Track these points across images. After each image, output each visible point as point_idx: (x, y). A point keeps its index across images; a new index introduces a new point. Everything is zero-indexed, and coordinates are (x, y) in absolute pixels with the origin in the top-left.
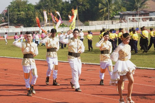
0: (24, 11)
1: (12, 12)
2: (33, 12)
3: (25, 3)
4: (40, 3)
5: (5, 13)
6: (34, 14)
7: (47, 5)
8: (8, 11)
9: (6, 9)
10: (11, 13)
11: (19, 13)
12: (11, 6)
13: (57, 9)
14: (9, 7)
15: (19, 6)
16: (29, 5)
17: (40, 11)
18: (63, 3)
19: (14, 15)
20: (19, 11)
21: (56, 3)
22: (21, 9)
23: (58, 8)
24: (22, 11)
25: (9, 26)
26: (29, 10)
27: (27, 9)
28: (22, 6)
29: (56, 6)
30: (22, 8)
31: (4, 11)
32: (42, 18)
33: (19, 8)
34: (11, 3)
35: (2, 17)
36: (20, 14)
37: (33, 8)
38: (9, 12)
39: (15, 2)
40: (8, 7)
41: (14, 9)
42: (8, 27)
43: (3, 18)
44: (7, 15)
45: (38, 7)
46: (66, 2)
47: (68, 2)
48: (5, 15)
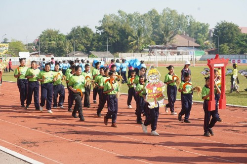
0: (55, 40)
1: (43, 41)
2: (63, 42)
3: (56, 33)
4: (71, 33)
6: (65, 44)
7: (78, 36)
8: (39, 40)
9: (38, 38)
10: (42, 43)
11: (50, 43)
12: (43, 35)
14: (41, 37)
15: (50, 36)
16: (60, 35)
17: (71, 41)
18: (94, 35)
19: (45, 45)
20: (50, 41)
21: (87, 34)
22: (52, 39)
23: (88, 39)
25: (40, 55)
26: (60, 39)
27: (58, 39)
28: (53, 35)
29: (87, 37)
30: (54, 37)
31: (36, 41)
32: (73, 48)
34: (43, 32)
36: (51, 44)
37: (64, 38)
39: (46, 32)
40: (39, 36)
41: (45, 38)
43: (34, 47)
44: (38, 44)
45: (69, 37)
46: (97, 33)
47: (99, 34)
48: (36, 44)
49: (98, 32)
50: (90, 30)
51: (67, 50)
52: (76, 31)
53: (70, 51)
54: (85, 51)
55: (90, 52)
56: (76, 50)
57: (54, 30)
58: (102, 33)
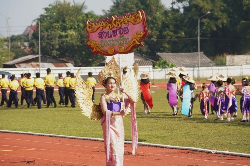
0: (75, 29)
1: (47, 31)
3: (78, 10)
4: (112, 11)
5: (33, 32)
8: (38, 27)
9: (35, 24)
10: (46, 34)
11: (64, 34)
12: (47, 17)
13: (152, 26)
14: (42, 19)
15: (64, 18)
16: (87, 15)
18: (166, 13)
19: (52, 39)
20: (64, 29)
21: (150, 13)
22: (68, 24)
23: (154, 24)
24: (71, 28)
25: (41, 64)
27: (82, 25)
28: (71, 16)
29: (150, 19)
30: (72, 21)
31: (30, 29)
33: (64, 21)
34: (46, 9)
35: (26, 41)
36: (67, 37)
38: (42, 32)
39: (54, 8)
40: (38, 19)
41: (52, 23)
42: (38, 66)
43: (27, 44)
44: (35, 36)
46: (173, 10)
47: (178, 11)
48: (31, 36)
49: (176, 7)
52: (125, 6)
54: (147, 53)
55: (159, 54)
57: (72, 4)
58: (185, 8)
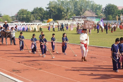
1: (20, 15)
3: (26, 11)
6: (31, 16)
7: (37, 12)
9: (17, 13)
14: (18, 13)
16: (28, 12)
17: (33, 15)
18: (45, 11)
19: (20, 17)
20: (23, 15)
23: (42, 14)
24: (25, 14)
26: (28, 14)
27: (27, 14)
29: (41, 12)
32: (34, 18)
33: (23, 13)
37: (30, 13)
39: (21, 10)
41: (20, 13)
42: (18, 23)
43: (15, 18)
44: (17, 16)
45: (33, 13)
46: (46, 11)
47: (47, 11)
48: (16, 16)
49: (47, 10)
50: (43, 9)
51: (32, 19)
52: (36, 10)
53: (33, 20)
54: (41, 20)
55: (43, 20)
56: (36, 19)
58: (49, 10)
